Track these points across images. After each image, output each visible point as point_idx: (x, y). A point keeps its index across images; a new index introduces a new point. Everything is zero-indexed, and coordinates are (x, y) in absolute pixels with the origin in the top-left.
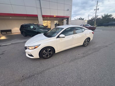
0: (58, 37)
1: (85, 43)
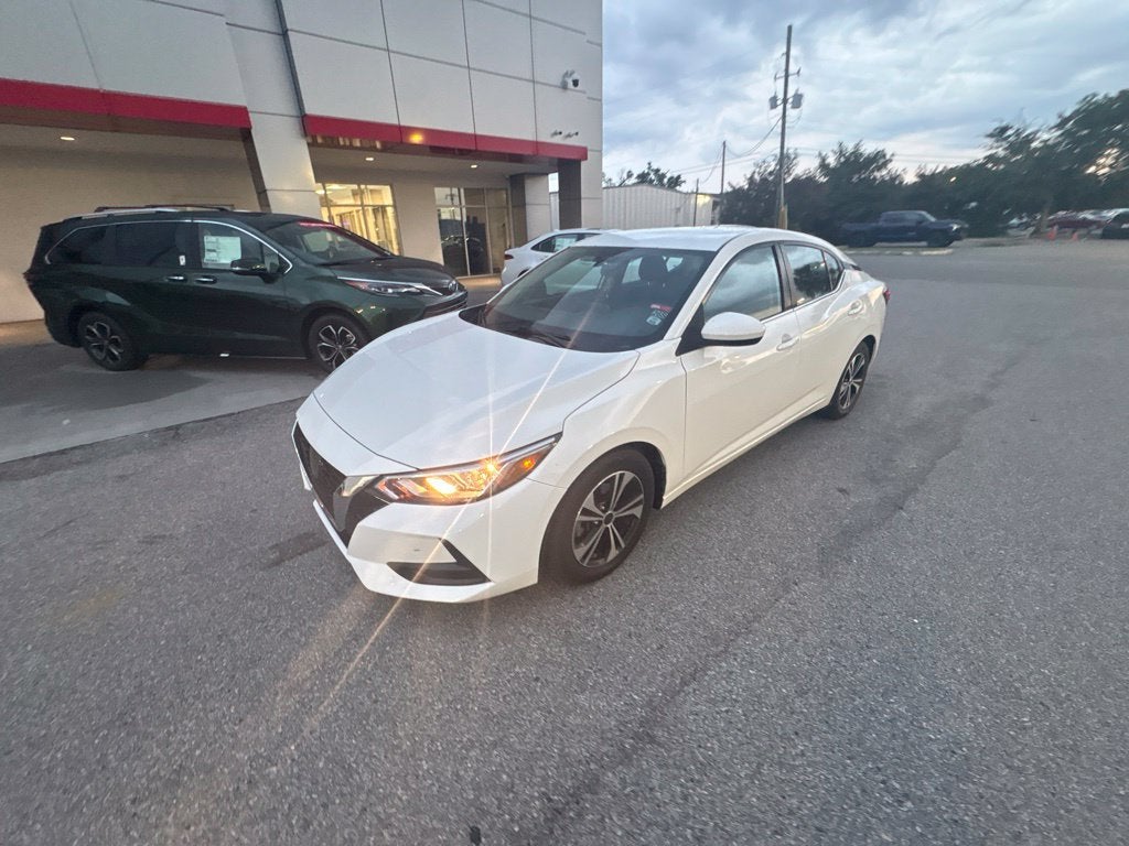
0: (693, 340)
1: (843, 388)
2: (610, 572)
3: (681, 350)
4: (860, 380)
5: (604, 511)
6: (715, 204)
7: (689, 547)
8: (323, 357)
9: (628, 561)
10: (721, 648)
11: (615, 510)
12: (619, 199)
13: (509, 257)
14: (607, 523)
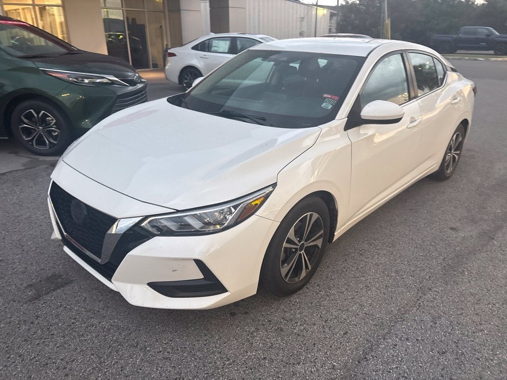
1: (447, 158)
2: (301, 288)
3: (348, 127)
4: (458, 152)
5: (299, 242)
6: (332, 15)
7: (354, 269)
8: (24, 137)
9: (312, 281)
10: (386, 331)
11: (306, 241)
12: (254, 8)
13: (173, 55)
14: (301, 251)
